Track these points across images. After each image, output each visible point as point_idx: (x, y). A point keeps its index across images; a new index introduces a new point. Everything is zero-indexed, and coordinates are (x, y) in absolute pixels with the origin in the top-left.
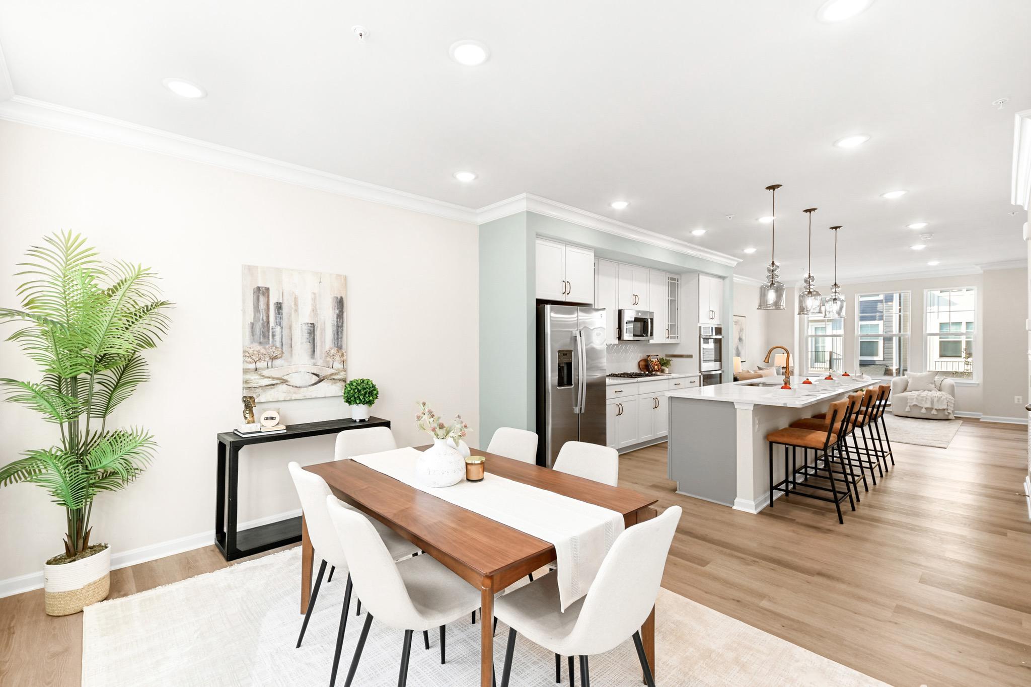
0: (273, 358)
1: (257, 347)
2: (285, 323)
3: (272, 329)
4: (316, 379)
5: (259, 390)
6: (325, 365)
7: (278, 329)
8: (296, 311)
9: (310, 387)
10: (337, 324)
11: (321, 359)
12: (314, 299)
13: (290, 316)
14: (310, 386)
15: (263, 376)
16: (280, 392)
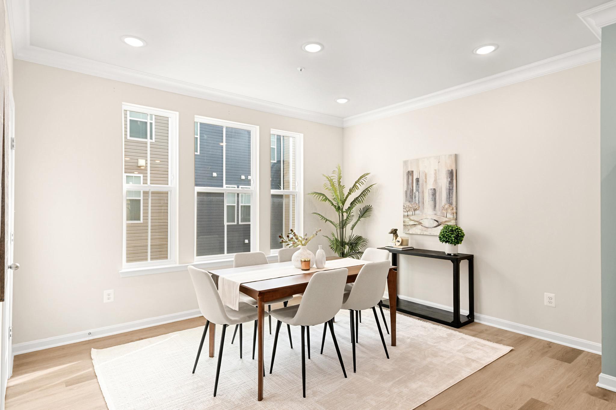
0: (415, 210)
1: (408, 204)
2: (420, 190)
3: (415, 193)
4: (436, 224)
5: (409, 227)
6: (442, 215)
7: (417, 193)
8: (426, 182)
9: (433, 229)
10: (449, 188)
11: (439, 211)
12: (435, 174)
13: (423, 185)
14: (433, 227)
15: (410, 219)
16: (417, 230)
